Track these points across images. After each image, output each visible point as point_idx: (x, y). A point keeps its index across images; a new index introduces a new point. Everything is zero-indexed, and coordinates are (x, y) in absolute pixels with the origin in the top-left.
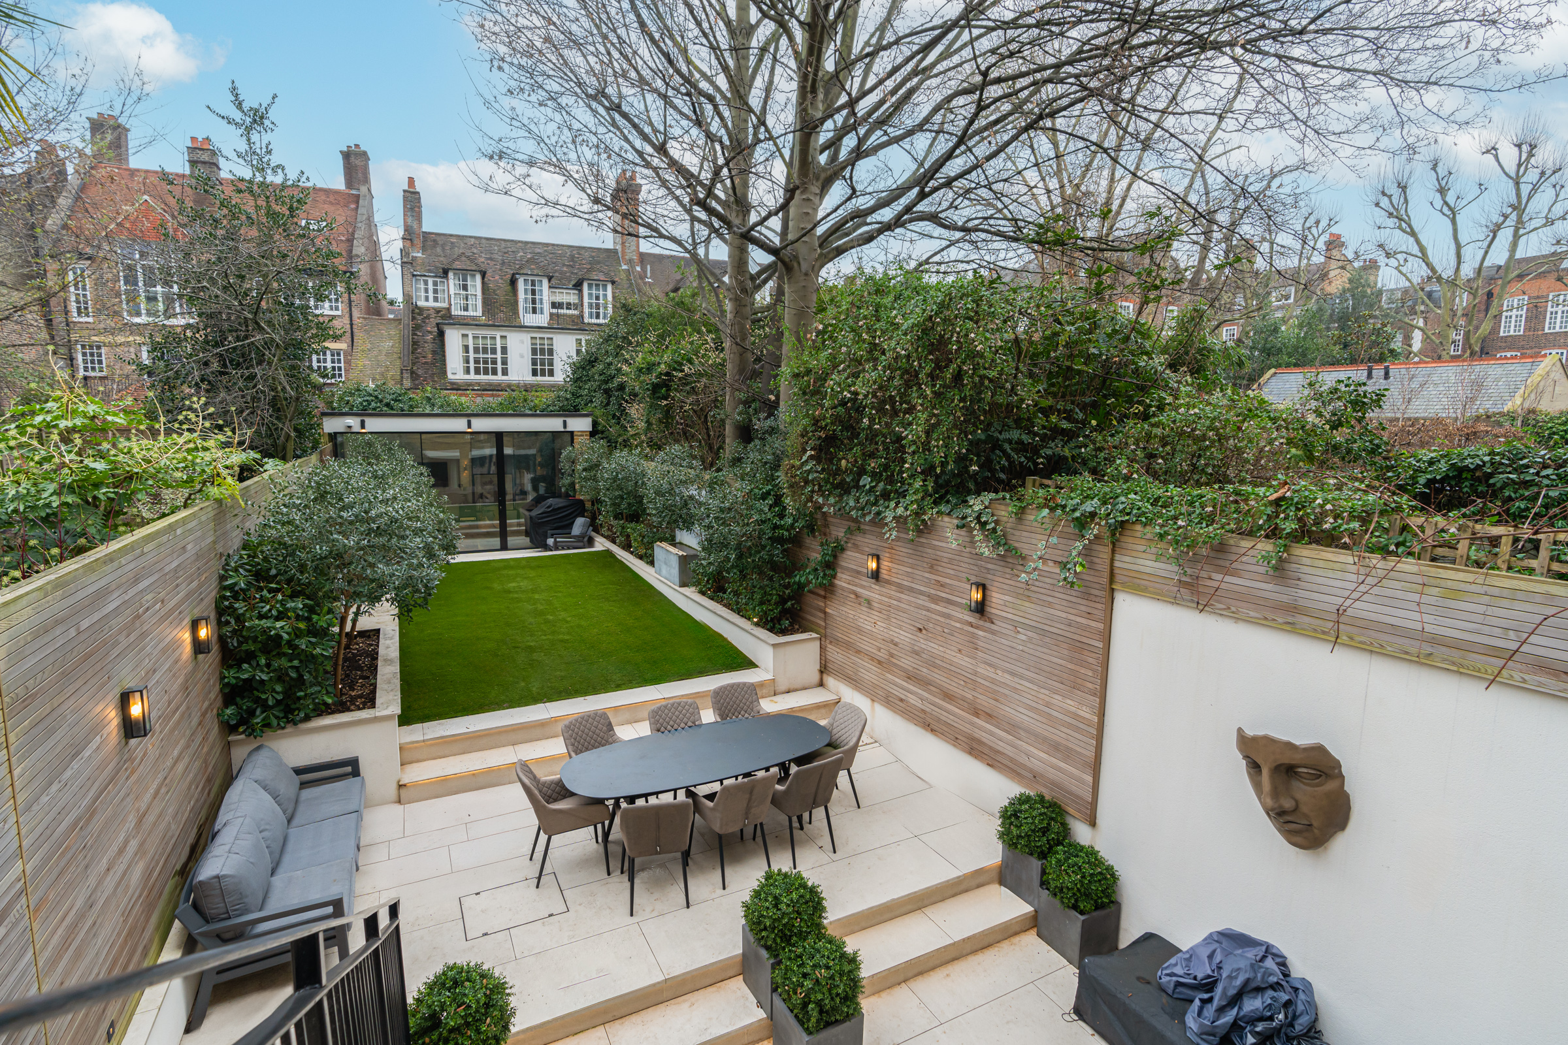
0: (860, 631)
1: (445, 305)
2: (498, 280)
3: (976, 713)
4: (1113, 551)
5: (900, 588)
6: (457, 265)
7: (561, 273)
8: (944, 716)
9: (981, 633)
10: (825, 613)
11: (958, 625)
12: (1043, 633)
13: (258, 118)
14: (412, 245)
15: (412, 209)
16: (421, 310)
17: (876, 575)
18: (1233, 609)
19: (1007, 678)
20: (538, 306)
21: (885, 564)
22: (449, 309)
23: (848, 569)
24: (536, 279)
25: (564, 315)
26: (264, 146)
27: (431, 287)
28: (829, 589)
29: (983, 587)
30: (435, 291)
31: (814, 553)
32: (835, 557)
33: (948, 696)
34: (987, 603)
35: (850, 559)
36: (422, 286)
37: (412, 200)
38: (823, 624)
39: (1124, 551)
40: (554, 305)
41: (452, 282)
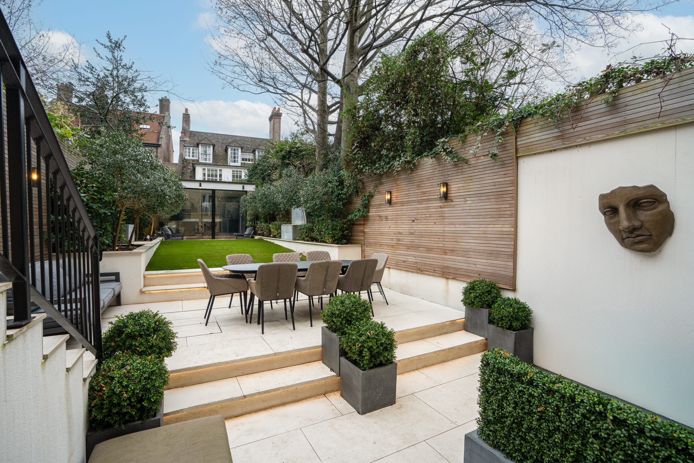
0: (382, 234)
1: (197, 158)
2: (220, 150)
3: (445, 253)
4: (516, 138)
5: (402, 204)
6: (203, 142)
7: (247, 147)
8: (428, 261)
9: (446, 209)
10: (364, 232)
11: (434, 210)
12: (479, 195)
13: (117, 45)
14: (185, 135)
15: (186, 121)
16: (187, 160)
17: (390, 202)
18: (588, 138)
19: (462, 228)
20: (236, 159)
21: (394, 195)
22: (198, 160)
23: (375, 205)
24: (236, 148)
25: (247, 164)
26: (119, 56)
27: (191, 151)
28: (365, 218)
29: (446, 185)
30: (193, 153)
31: (358, 202)
32: (369, 201)
33: (429, 250)
34: (449, 192)
35: (377, 200)
36: (188, 151)
37: (186, 117)
38: (363, 238)
39: (522, 135)
40: (243, 159)
41: (201, 149)
